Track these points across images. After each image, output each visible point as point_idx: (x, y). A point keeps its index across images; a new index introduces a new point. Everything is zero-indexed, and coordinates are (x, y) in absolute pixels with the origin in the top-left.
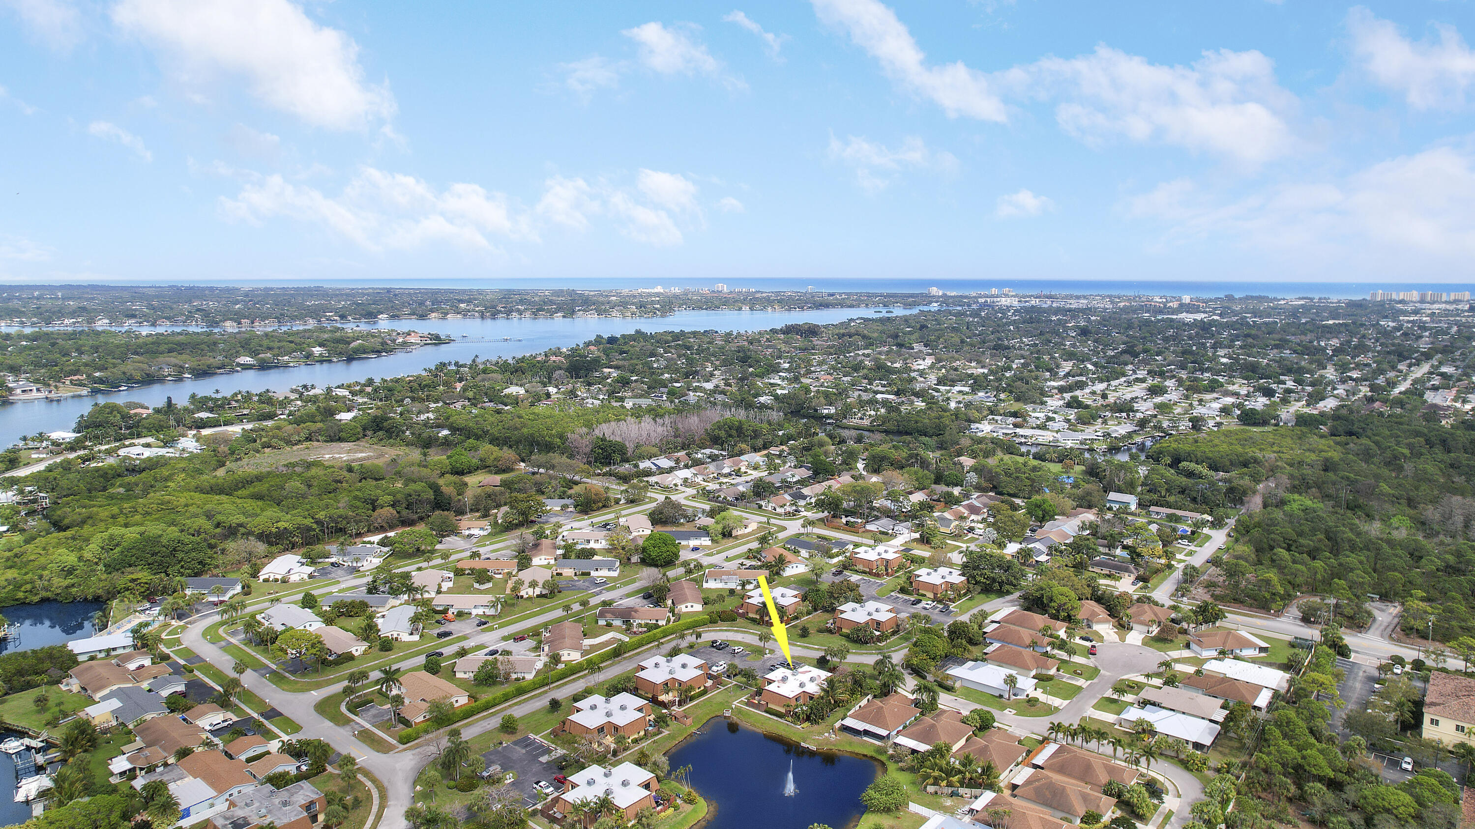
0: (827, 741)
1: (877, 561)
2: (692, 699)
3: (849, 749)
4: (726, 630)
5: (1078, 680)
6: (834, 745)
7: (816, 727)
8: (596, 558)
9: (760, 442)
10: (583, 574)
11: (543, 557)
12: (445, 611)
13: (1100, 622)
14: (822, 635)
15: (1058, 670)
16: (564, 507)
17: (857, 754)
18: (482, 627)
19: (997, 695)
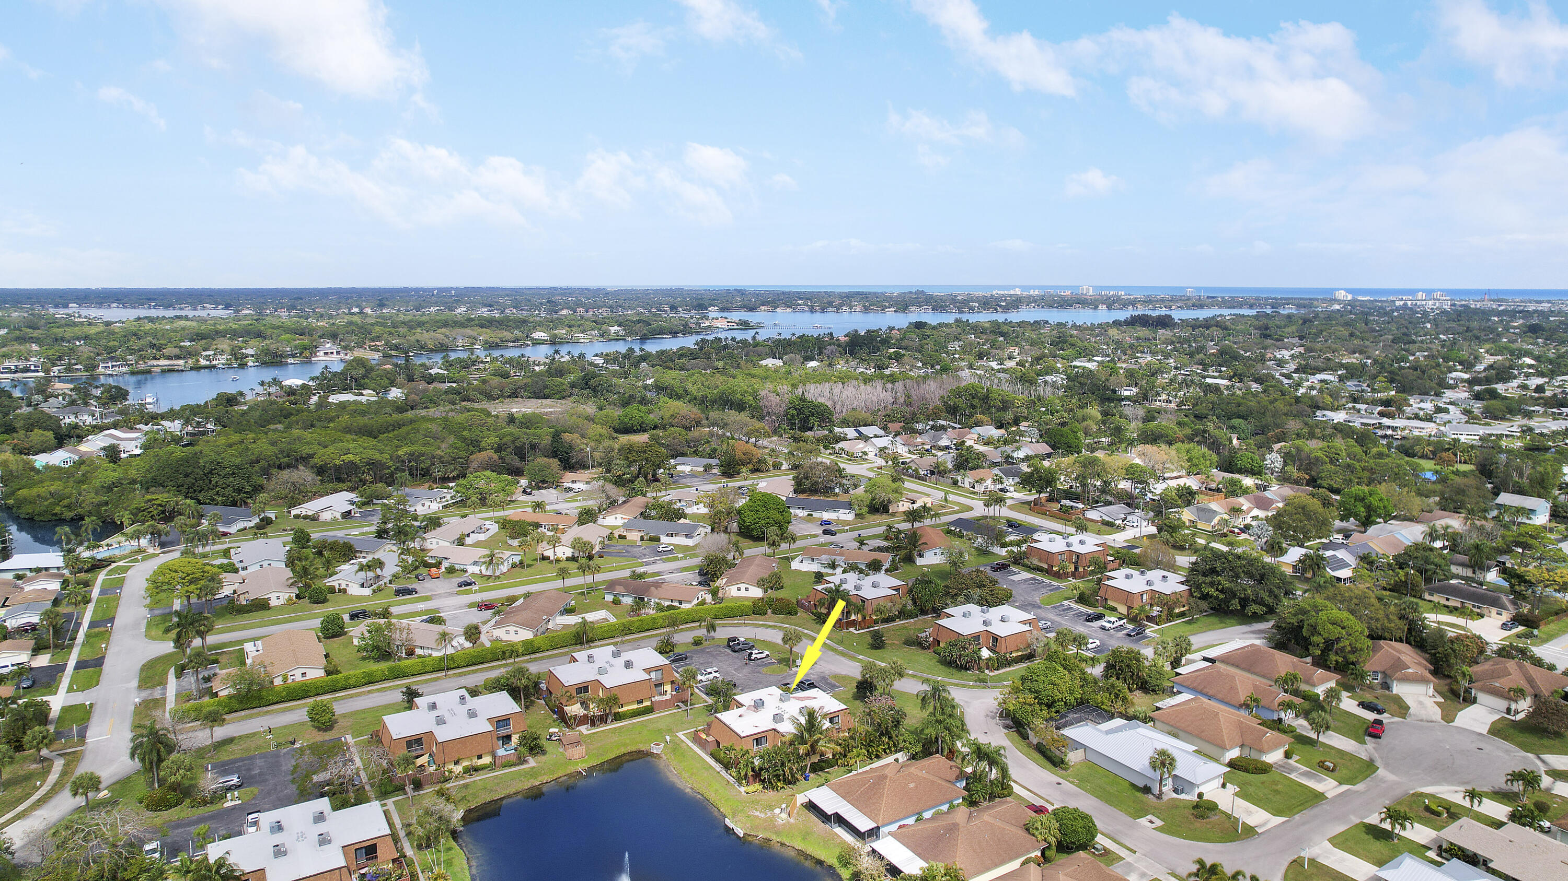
0: (771, 824)
1: (1061, 553)
2: (618, 717)
3: (799, 845)
4: (770, 627)
5: (1320, 781)
6: (777, 833)
7: (771, 794)
8: (682, 521)
9: (1009, 416)
10: (652, 539)
11: (619, 516)
12: (438, 565)
13: (1406, 679)
14: (907, 649)
15: (1288, 755)
16: (707, 468)
17: (807, 856)
18: (464, 588)
19: (1141, 786)
